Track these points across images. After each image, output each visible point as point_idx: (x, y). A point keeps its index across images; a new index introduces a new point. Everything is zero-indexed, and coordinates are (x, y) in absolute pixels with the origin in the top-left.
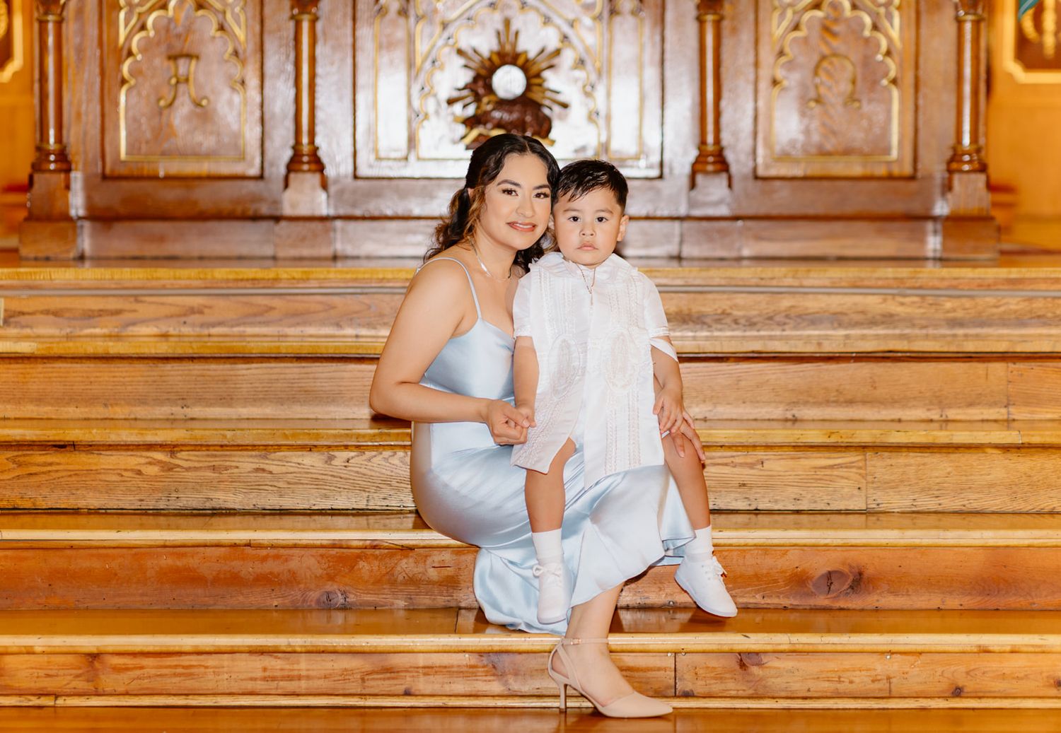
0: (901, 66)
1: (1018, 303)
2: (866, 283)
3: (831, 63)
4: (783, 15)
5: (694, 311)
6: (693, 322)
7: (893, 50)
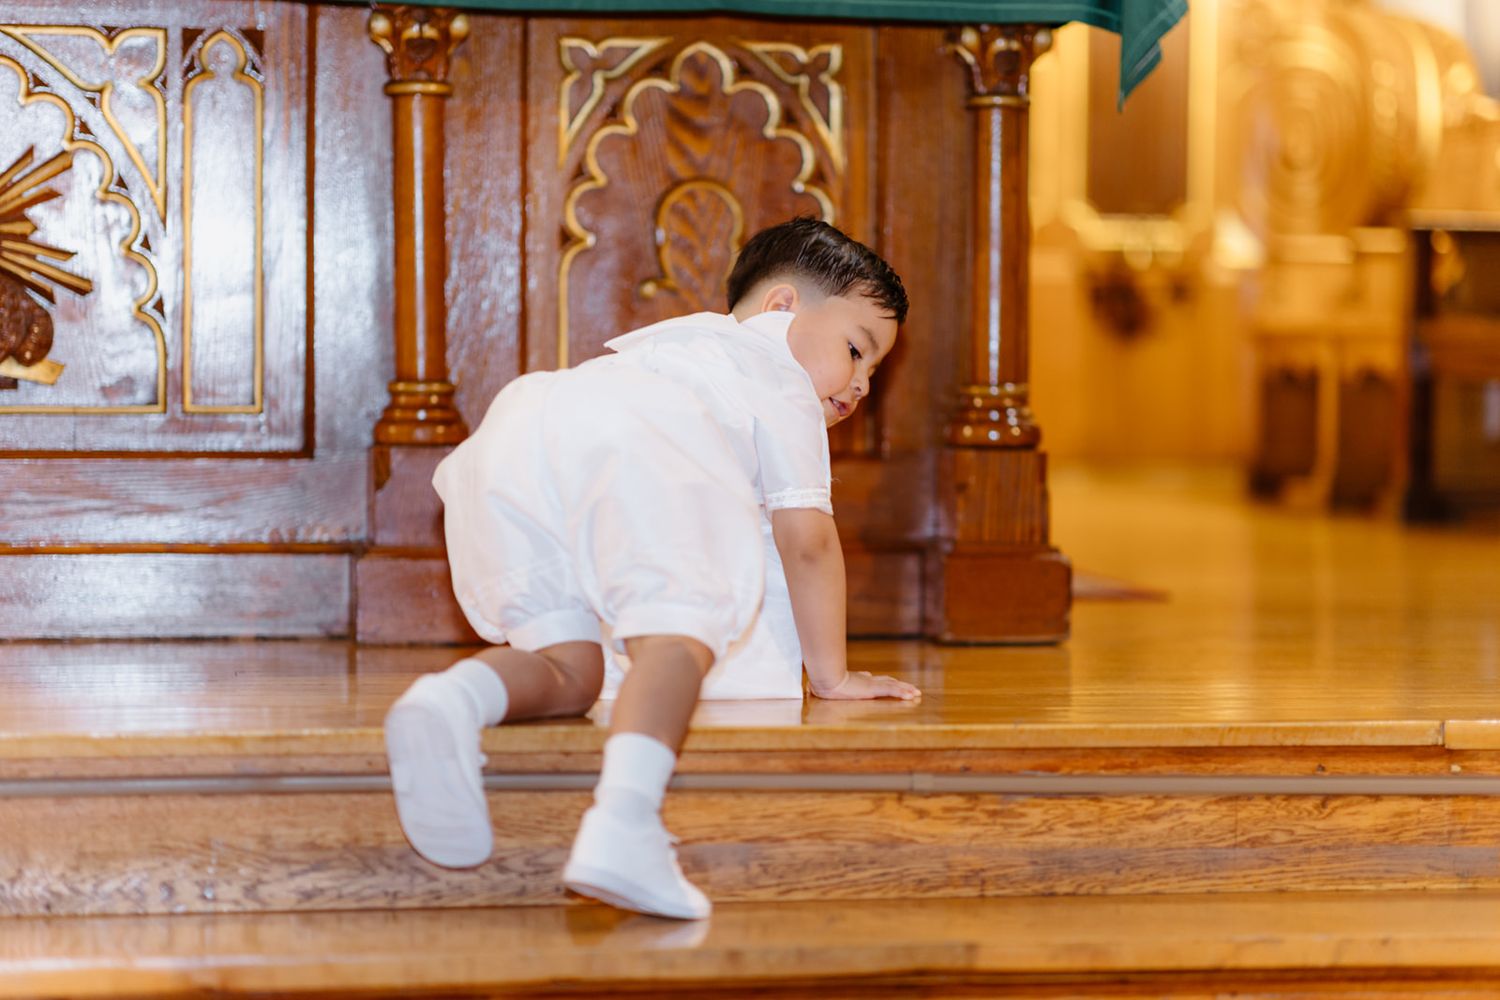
0: (844, 204)
1: (1202, 811)
2: (833, 761)
3: (691, 195)
4: (583, 87)
5: (390, 838)
6: (389, 867)
7: (826, 169)
